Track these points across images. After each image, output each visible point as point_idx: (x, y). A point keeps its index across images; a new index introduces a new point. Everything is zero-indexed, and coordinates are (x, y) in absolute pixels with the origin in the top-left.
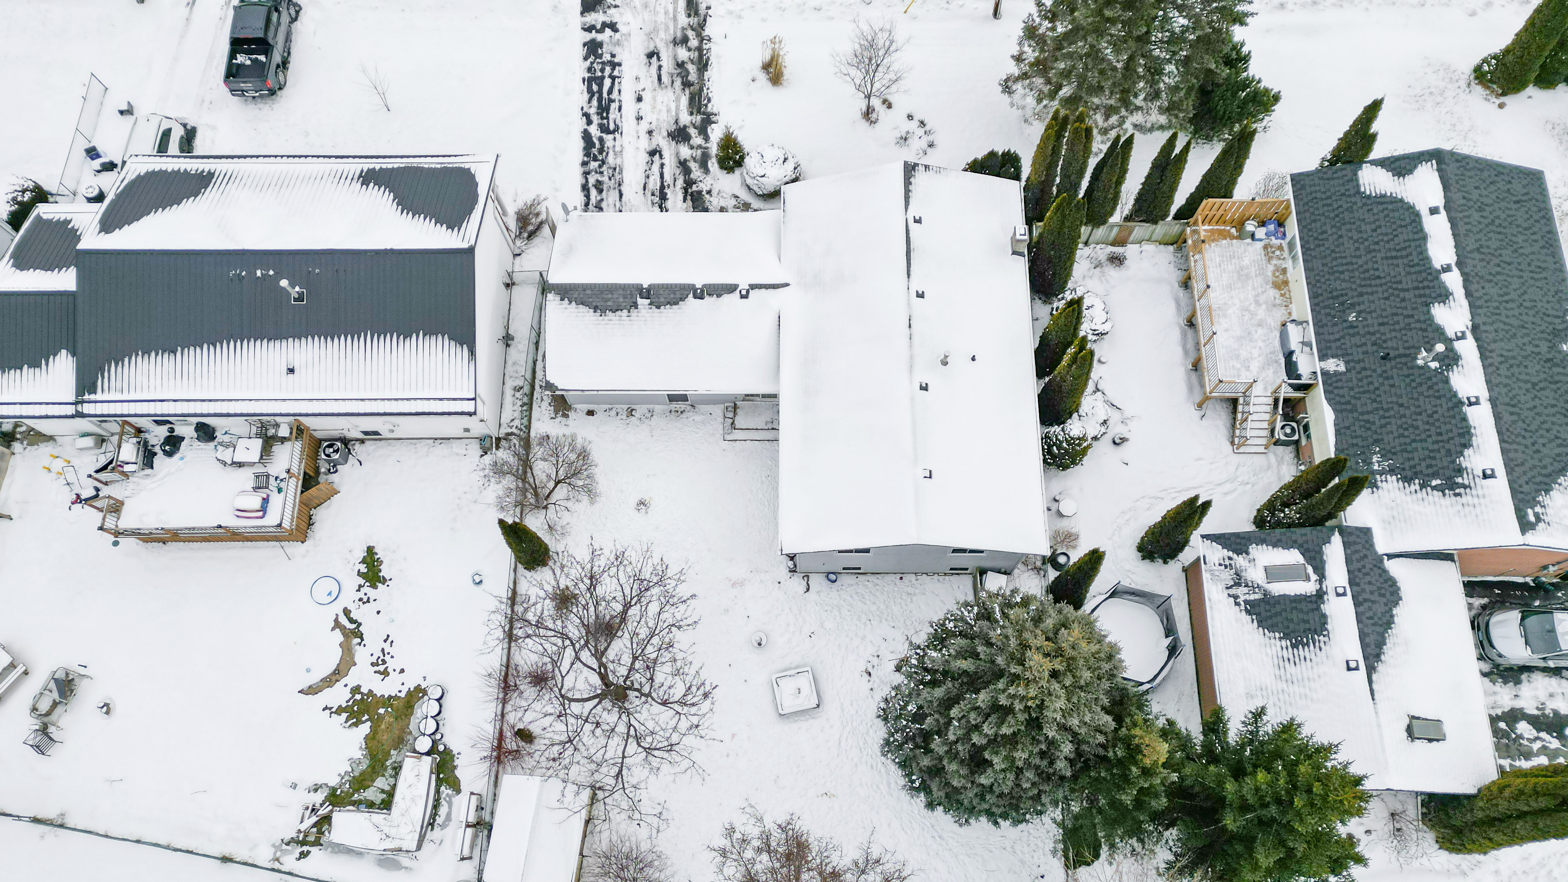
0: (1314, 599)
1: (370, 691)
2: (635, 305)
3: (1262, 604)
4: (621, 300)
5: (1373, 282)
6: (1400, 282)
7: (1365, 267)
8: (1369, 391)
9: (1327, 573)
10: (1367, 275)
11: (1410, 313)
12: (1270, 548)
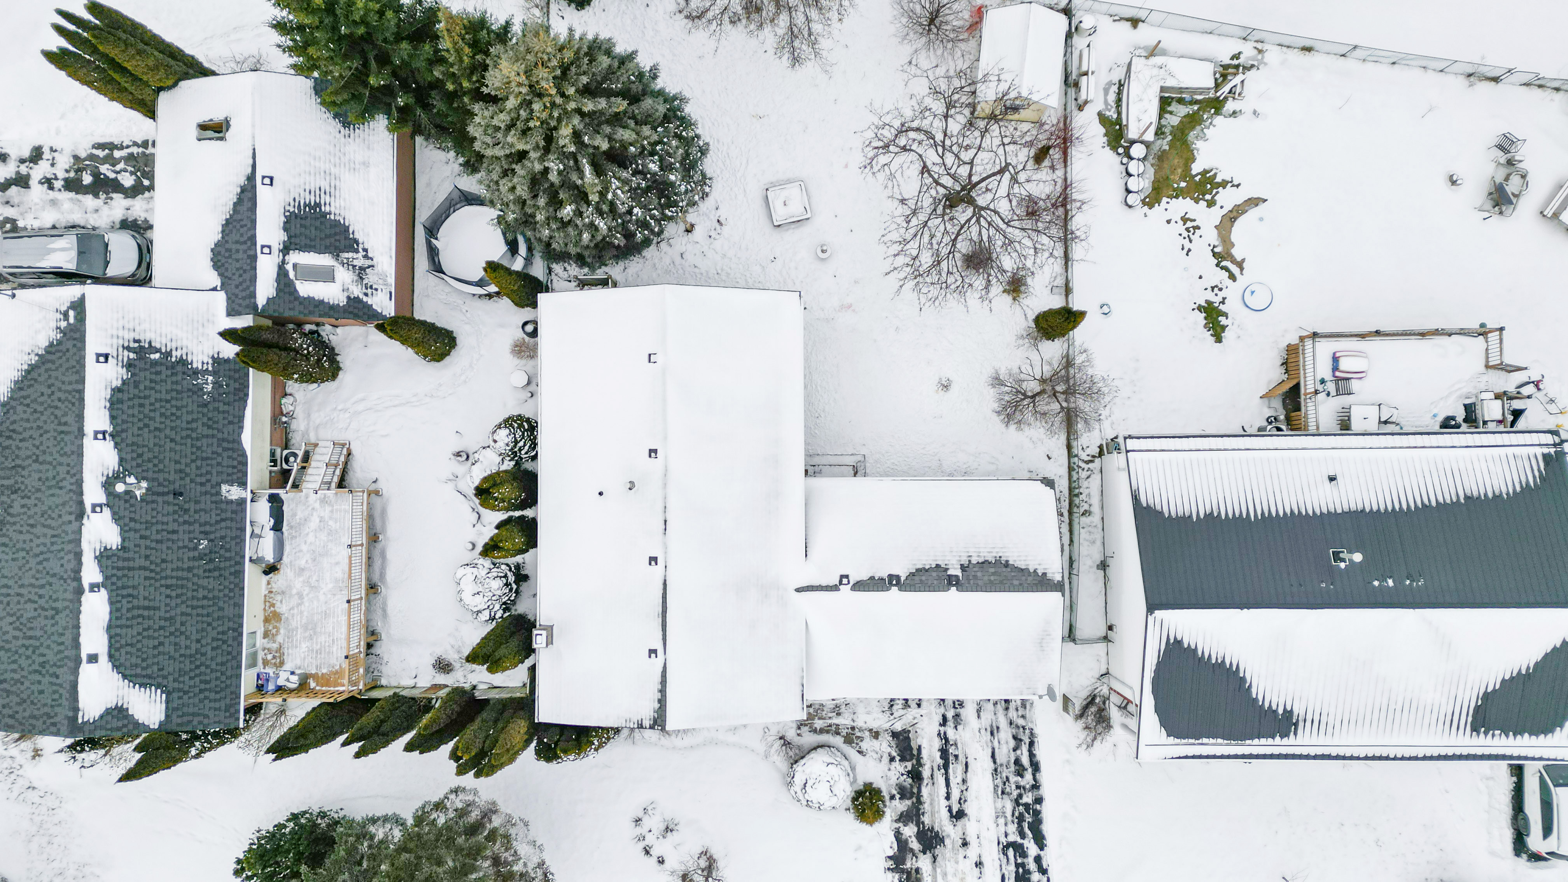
0: (293, 247)
1: (1197, 202)
2: (963, 568)
3: (342, 247)
4: (979, 574)
5: (174, 581)
6: (146, 578)
7: (179, 601)
8: (203, 459)
9: (276, 269)
10: (179, 591)
11: (143, 542)
12: (326, 300)
